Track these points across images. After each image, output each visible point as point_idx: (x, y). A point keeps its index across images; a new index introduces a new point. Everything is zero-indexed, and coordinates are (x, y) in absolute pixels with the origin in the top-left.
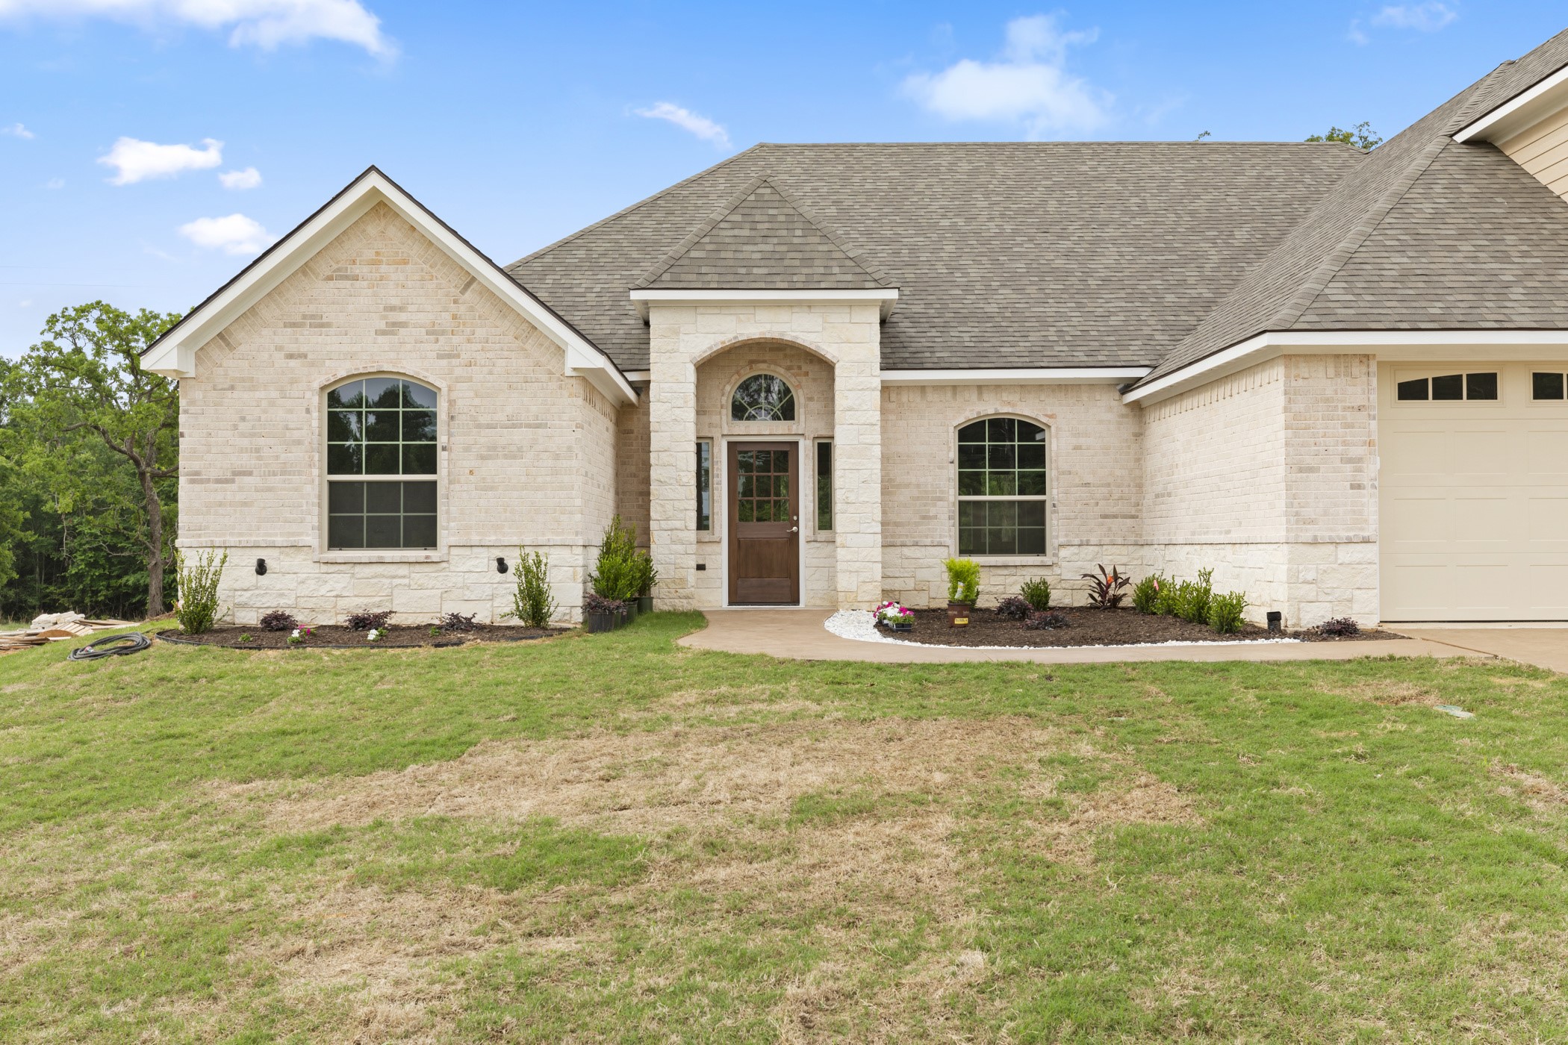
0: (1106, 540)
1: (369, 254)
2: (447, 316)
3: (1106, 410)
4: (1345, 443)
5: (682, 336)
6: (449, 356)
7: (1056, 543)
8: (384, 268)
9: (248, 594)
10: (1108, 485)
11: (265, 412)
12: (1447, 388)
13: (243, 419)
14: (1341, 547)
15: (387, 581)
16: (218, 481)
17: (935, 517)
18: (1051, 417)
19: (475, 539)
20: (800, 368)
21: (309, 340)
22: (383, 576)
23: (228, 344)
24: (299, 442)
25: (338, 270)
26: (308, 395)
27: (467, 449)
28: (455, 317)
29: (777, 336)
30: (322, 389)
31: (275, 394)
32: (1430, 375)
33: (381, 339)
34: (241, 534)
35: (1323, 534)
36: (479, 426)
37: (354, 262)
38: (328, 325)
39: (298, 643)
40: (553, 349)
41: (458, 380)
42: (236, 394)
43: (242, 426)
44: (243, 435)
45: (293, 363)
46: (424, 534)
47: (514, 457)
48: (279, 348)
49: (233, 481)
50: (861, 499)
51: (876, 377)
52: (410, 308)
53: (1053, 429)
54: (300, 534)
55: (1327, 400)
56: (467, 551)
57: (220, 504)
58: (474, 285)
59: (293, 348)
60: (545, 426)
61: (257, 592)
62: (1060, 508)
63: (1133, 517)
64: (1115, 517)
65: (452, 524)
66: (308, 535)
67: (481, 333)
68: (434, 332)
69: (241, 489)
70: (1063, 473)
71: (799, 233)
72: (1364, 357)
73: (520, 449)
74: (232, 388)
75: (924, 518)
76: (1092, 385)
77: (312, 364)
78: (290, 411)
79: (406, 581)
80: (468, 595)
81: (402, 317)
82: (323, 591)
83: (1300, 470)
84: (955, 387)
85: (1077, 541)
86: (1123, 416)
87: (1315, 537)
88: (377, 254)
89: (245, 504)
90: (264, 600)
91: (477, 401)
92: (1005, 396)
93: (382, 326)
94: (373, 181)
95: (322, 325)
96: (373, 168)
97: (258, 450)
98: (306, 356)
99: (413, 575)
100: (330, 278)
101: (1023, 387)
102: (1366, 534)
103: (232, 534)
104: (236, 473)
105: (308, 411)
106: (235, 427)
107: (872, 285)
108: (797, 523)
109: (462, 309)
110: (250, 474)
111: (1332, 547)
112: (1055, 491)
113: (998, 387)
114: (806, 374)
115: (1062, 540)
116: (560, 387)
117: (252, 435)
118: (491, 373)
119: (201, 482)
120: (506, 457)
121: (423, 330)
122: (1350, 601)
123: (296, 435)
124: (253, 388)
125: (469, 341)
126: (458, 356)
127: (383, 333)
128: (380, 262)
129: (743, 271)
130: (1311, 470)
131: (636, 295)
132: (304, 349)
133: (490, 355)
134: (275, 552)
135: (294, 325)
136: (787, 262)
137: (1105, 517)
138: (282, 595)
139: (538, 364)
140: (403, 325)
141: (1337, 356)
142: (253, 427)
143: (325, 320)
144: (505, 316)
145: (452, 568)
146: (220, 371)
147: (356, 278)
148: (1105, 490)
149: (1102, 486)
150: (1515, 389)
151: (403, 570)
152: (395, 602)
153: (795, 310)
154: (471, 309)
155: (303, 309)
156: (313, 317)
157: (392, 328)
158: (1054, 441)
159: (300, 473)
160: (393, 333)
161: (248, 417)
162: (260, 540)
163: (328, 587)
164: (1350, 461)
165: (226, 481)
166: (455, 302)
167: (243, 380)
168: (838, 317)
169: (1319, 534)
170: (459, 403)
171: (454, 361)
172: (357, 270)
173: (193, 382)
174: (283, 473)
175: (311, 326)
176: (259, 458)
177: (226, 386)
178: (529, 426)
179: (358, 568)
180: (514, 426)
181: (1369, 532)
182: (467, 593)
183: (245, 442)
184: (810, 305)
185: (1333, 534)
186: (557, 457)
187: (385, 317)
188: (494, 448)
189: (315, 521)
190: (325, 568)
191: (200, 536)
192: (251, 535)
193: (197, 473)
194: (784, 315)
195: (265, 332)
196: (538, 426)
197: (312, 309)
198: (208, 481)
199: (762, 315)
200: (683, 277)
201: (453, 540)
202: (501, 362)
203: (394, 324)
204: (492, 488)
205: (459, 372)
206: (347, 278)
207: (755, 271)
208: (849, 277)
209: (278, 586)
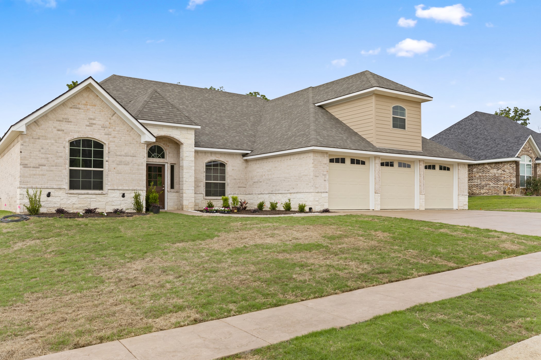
0: (239, 193)
1: (84, 102)
2: (107, 123)
3: (239, 161)
4: (323, 171)
6: (108, 135)
7: (228, 193)
8: (88, 107)
9: (44, 203)
10: (240, 179)
11: (50, 147)
12: (337, 161)
13: (43, 148)
14: (322, 194)
15: (89, 199)
16: (34, 167)
17: (200, 186)
18: (227, 161)
19: (116, 188)
20: (167, 144)
21: (64, 126)
22: (88, 198)
23: (38, 125)
24: (61, 157)
25: (74, 105)
26: (64, 142)
27: (113, 162)
28: (110, 123)
29: (169, 135)
30: (67, 141)
31: (53, 141)
32: (335, 158)
33: (87, 127)
34: (41, 184)
36: (117, 155)
37: (79, 104)
38: (71, 122)
40: (138, 135)
41: (111, 142)
42: (40, 140)
43: (42, 150)
44: (42, 153)
45: (59, 132)
46: (99, 186)
47: (127, 165)
48: (55, 128)
49: (39, 168)
51: (194, 149)
52: (96, 119)
53: (228, 165)
54: (61, 185)
55: (320, 162)
56: (113, 191)
57: (35, 175)
58: (116, 115)
59: (59, 128)
60: (135, 156)
61: (47, 202)
62: (229, 185)
63: (245, 187)
64: (241, 187)
65: (109, 183)
66: (64, 185)
67: (117, 129)
68: (104, 127)
69: (42, 170)
70: (230, 176)
71: (170, 107)
72: (326, 153)
73: (128, 163)
74: (39, 138)
75: (197, 186)
76: (237, 154)
77: (66, 133)
78: (58, 147)
79: (95, 200)
80: (113, 204)
81: (94, 122)
82: (69, 202)
83: (316, 177)
84: (205, 152)
85: (233, 193)
86: (243, 162)
87: (318, 191)
88: (86, 102)
89: (43, 175)
90: (49, 205)
91: (116, 148)
92: (217, 156)
93: (88, 124)
94: (90, 81)
95: (69, 122)
96: (91, 77)
97: (47, 158)
98: (64, 131)
99: (97, 198)
100: (71, 108)
101: (221, 153)
103: (38, 184)
104: (40, 165)
105: (64, 147)
106: (40, 151)
107: (194, 124)
108: (164, 187)
109: (112, 121)
110: (45, 166)
112: (228, 180)
113: (215, 153)
114: (168, 146)
115: (230, 193)
116: (140, 146)
117: (46, 154)
118: (120, 140)
119: (28, 167)
120: (124, 165)
121: (100, 126)
123: (60, 154)
124: (46, 139)
125: (114, 131)
126: (111, 135)
127: (88, 126)
128: (87, 105)
129: (160, 116)
130: (317, 177)
132: (63, 128)
133: (120, 135)
134: (54, 190)
135: (60, 121)
136: (170, 115)
137: (239, 187)
138: (55, 203)
139: (133, 139)
140: (94, 124)
142: (46, 151)
143: (70, 120)
144: (124, 125)
145: (109, 196)
146: (35, 133)
147: (79, 109)
148: (239, 180)
149: (238, 179)
150: (348, 161)
151: (94, 196)
152: (91, 206)
153: (173, 129)
154: (115, 122)
155: (63, 116)
156: (66, 119)
157: (91, 125)
158: (228, 168)
159: (61, 166)
161: (44, 148)
162: (49, 186)
163: (70, 201)
164: (324, 175)
165: (37, 168)
166: (110, 119)
167: (43, 136)
168: (184, 132)
170: (111, 148)
172: (80, 106)
173: (25, 136)
174: (56, 166)
175: (65, 122)
176: (48, 161)
177: (37, 138)
178: (131, 156)
179: (80, 196)
180: (127, 156)
181: (327, 190)
182: (113, 203)
183: (43, 156)
184: (177, 128)
185: (321, 191)
186: (139, 165)
187: (89, 121)
188: (121, 162)
189: (67, 181)
190: (69, 195)
191: (27, 184)
192: (45, 185)
193: (26, 165)
194: (170, 130)
195: (50, 122)
196: (134, 156)
197: (66, 116)
198: (30, 167)
199: (165, 129)
200: (144, 116)
201: (109, 188)
202: (124, 138)
203: (92, 124)
204: (120, 173)
205: (111, 139)
206: (77, 108)
207: (163, 117)
208: (188, 121)
209: (54, 201)
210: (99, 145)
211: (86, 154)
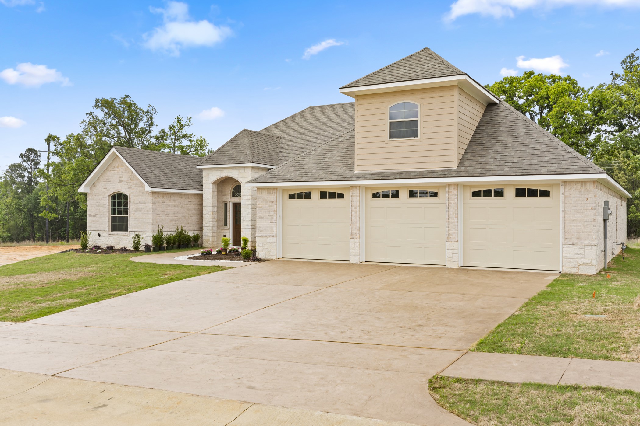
1: (117, 165)
2: (129, 179)
4: (269, 211)
5: (209, 177)
8: (119, 168)
9: (97, 241)
11: (100, 201)
12: (300, 196)
13: (97, 202)
14: (268, 238)
15: (119, 239)
19: (134, 230)
21: (107, 185)
23: (95, 186)
24: (105, 208)
25: (112, 169)
26: (108, 197)
27: (133, 209)
28: (131, 179)
29: (228, 176)
30: (110, 195)
31: (102, 197)
32: (296, 192)
33: (119, 184)
34: (97, 228)
35: (264, 235)
36: (135, 204)
37: (115, 167)
38: (110, 181)
39: (100, 253)
40: (142, 187)
41: (131, 194)
42: (96, 197)
43: (97, 204)
44: (97, 206)
45: (105, 190)
46: (126, 229)
47: (140, 211)
50: (246, 219)
52: (124, 177)
54: (105, 228)
55: (266, 200)
56: (132, 233)
57: (94, 221)
59: (105, 187)
65: (130, 226)
66: (107, 228)
67: (135, 182)
69: (97, 218)
73: (141, 209)
74: (95, 196)
77: (109, 190)
79: (122, 239)
81: (122, 179)
82: (109, 241)
83: (260, 218)
87: (262, 235)
89: (97, 221)
90: (100, 242)
91: (134, 198)
93: (119, 181)
94: (113, 149)
96: (113, 147)
97: (99, 209)
100: (111, 171)
102: (273, 235)
104: (96, 214)
105: (108, 200)
106: (96, 204)
109: (132, 177)
110: (98, 214)
111: (266, 238)
117: (98, 206)
118: (137, 192)
121: (126, 182)
122: (270, 252)
124: (99, 196)
125: (133, 184)
126: (131, 188)
129: (222, 159)
130: (262, 218)
131: (198, 167)
132: (107, 187)
133: (137, 187)
134: (102, 232)
135: (105, 181)
136: (232, 157)
138: (103, 241)
140: (122, 181)
141: (268, 188)
142: (99, 204)
145: (130, 236)
146: (94, 192)
147: (115, 171)
150: (316, 196)
151: (122, 236)
153: (233, 169)
155: (106, 178)
156: (108, 179)
159: (106, 214)
160: (121, 183)
162: (99, 229)
163: (110, 240)
164: (271, 216)
165: (95, 216)
166: (131, 175)
167: (97, 194)
168: (242, 171)
169: (263, 234)
170: (132, 198)
171: (131, 189)
172: (115, 169)
173: (90, 194)
174: (103, 214)
175: (108, 182)
176: (100, 211)
178: (143, 204)
180: (140, 204)
181: (274, 234)
183: (97, 208)
184: (236, 168)
185: (266, 235)
186: (148, 211)
187: (119, 179)
188: (137, 209)
189: (107, 225)
190: (110, 236)
191: (90, 228)
193: (90, 214)
194: (230, 171)
195: (101, 183)
196: (144, 204)
198: (92, 216)
199: (226, 171)
201: (130, 230)
202: (138, 189)
204: (137, 218)
205: (131, 191)
206: (113, 171)
207: (225, 159)
209: (100, 239)
210: (126, 197)
211: (120, 204)
